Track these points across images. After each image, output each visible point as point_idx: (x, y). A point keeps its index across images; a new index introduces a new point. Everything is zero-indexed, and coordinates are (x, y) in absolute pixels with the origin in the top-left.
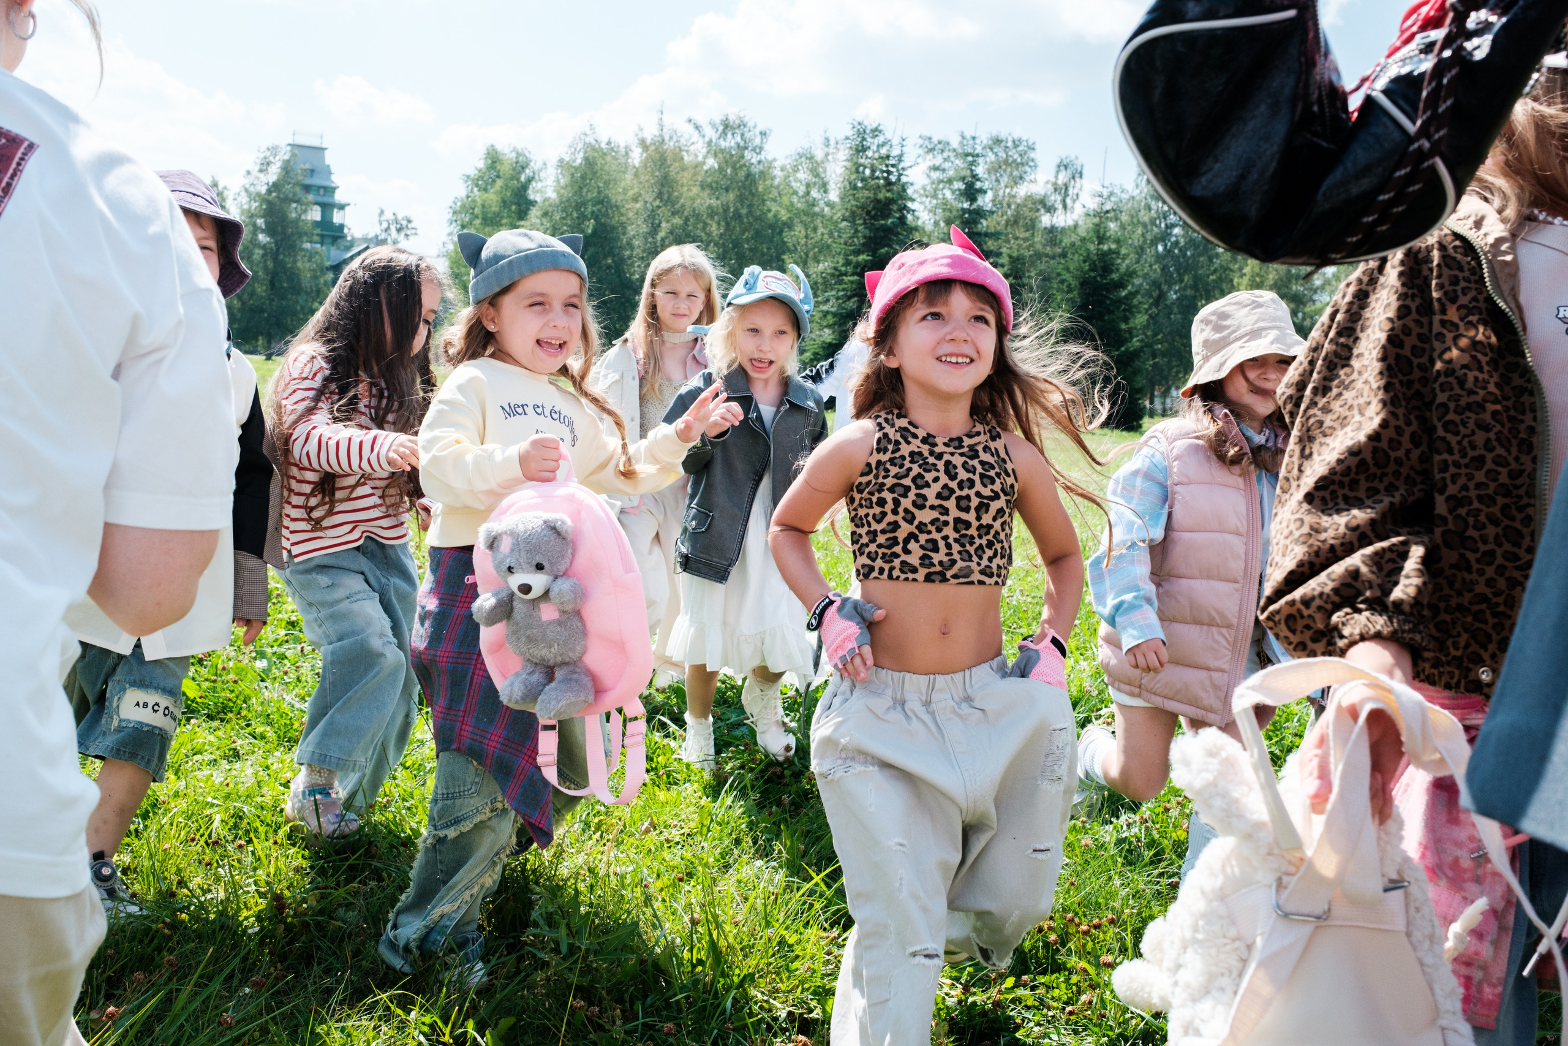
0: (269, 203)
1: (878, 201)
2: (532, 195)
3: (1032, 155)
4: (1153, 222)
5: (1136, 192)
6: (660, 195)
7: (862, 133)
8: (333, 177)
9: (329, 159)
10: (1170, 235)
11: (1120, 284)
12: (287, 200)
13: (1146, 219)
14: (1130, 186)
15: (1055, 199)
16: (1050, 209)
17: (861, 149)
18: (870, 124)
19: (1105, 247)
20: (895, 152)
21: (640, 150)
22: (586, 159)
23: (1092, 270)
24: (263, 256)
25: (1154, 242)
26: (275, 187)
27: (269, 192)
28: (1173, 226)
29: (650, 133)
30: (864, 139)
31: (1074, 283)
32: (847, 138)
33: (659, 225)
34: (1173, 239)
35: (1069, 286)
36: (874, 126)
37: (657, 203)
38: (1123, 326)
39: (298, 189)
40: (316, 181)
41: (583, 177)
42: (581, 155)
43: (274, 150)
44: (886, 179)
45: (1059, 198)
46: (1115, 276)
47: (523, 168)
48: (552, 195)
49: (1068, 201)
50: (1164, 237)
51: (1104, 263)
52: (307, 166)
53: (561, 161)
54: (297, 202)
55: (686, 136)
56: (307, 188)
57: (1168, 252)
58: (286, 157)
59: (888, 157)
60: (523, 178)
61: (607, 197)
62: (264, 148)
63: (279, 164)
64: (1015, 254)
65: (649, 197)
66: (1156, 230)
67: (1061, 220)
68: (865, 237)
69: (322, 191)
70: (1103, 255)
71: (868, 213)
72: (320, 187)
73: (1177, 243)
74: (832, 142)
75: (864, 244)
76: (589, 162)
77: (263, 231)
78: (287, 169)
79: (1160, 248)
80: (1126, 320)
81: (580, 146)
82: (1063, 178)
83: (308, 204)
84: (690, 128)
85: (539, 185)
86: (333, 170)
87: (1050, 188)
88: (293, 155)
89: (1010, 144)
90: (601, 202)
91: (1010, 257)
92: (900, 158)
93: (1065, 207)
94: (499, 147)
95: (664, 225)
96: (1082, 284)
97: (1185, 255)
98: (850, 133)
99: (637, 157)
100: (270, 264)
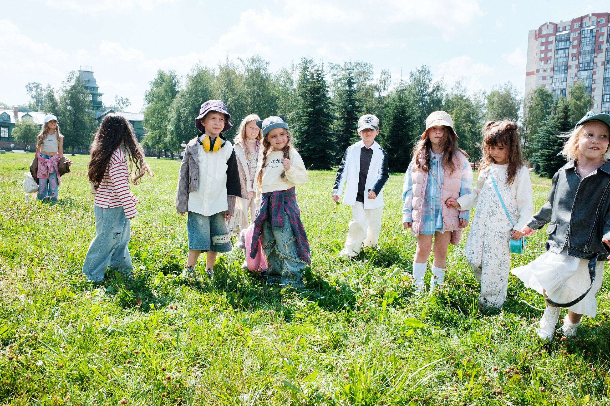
0: (72, 93)
1: (315, 88)
2: (177, 88)
3: (371, 69)
4: (417, 94)
5: (410, 83)
6: (227, 88)
7: (306, 62)
8: (97, 83)
9: (95, 76)
10: (424, 99)
11: (409, 118)
12: (79, 93)
13: (415, 93)
14: (408, 81)
15: (381, 86)
16: (379, 90)
17: (306, 68)
18: (309, 59)
19: (403, 104)
20: (320, 69)
21: (219, 70)
22: (198, 73)
23: (398, 112)
24: (70, 115)
25: (418, 102)
26: (74, 87)
27: (72, 89)
28: (425, 95)
29: (223, 63)
30: (306, 64)
31: (391, 118)
32: (300, 64)
33: (227, 99)
34: (425, 100)
35: (389, 119)
36: (310, 59)
37: (227, 90)
38: (411, 134)
39: (83, 88)
40: (90, 85)
41: (197, 81)
42: (196, 72)
43: (73, 73)
44: (317, 79)
46: (407, 115)
47: (173, 78)
48: (185, 88)
49: (386, 86)
50: (422, 100)
51: (402, 110)
52: (87, 79)
53: (188, 75)
54: (83, 93)
55: (237, 65)
56: (87, 88)
57: (423, 105)
58: (78, 76)
59: (318, 70)
60: (173, 82)
61: (206, 88)
62: (69, 72)
63: (75, 79)
64: (368, 107)
65: (224, 89)
66: (419, 97)
67: (383, 94)
68: (310, 102)
69: (92, 89)
70: (402, 107)
71: (311, 92)
72: (91, 87)
73: (427, 102)
74: (295, 66)
75: (309, 105)
76: (199, 75)
77: (69, 105)
78: (78, 80)
79: (421, 104)
80: (412, 131)
81: (196, 69)
82: (384, 77)
83: (87, 94)
84: (239, 62)
85: (180, 84)
86: (97, 80)
87: (378, 82)
88: (81, 75)
89: (363, 65)
90: (205, 91)
91: (367, 108)
92: (322, 71)
93: (385, 89)
94: (162, 70)
95: (229, 99)
96: (394, 118)
97: (430, 106)
98: (301, 62)
99: (217, 73)
100: (73, 118)
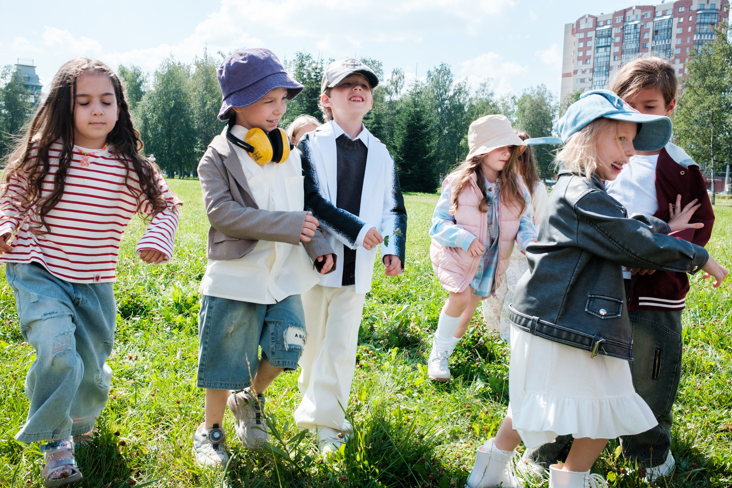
0: (7, 94)
1: (313, 89)
2: (142, 89)
3: (381, 68)
4: (435, 97)
5: (427, 85)
6: (206, 88)
7: (301, 58)
8: (40, 81)
9: (37, 72)
10: (444, 104)
11: (425, 126)
12: (16, 92)
13: (432, 96)
14: (425, 82)
15: (392, 88)
16: (390, 93)
17: (302, 66)
18: (305, 54)
19: (418, 109)
20: (319, 66)
21: (195, 67)
22: (169, 71)
23: (412, 120)
24: (5, 120)
25: (436, 107)
26: (9, 86)
27: (7, 88)
28: (445, 100)
29: (201, 57)
30: (302, 61)
31: (404, 126)
32: (294, 60)
33: (206, 103)
34: (445, 106)
35: (402, 127)
36: (307, 55)
37: (205, 92)
38: (427, 145)
39: (22, 87)
40: (31, 83)
41: (168, 80)
42: (167, 69)
43: (8, 67)
44: (316, 79)
45: (394, 87)
46: (423, 122)
47: (138, 76)
48: (153, 89)
49: (398, 89)
50: (440, 105)
51: (417, 117)
52: (27, 76)
53: (156, 72)
54: (23, 93)
55: (217, 60)
56: (27, 86)
57: (443, 111)
58: (15, 71)
59: (316, 68)
60: (138, 81)
61: (179, 89)
62: (3, 66)
63: (11, 75)
64: (377, 113)
65: (201, 89)
66: (437, 101)
67: (395, 98)
68: (307, 106)
69: (34, 88)
70: (417, 113)
71: (308, 95)
72: (33, 86)
73: (447, 107)
74: (288, 62)
75: (306, 110)
76: (171, 73)
77: (4, 108)
78: (16, 77)
79: (439, 110)
80: (429, 142)
81: (166, 65)
82: (395, 77)
83: (27, 95)
84: (220, 56)
85: (146, 84)
86: (40, 78)
87: (389, 83)
88: (19, 70)
89: (371, 63)
90: (178, 92)
91: (375, 114)
92: (321, 69)
93: (397, 92)
94: (124, 65)
95: (208, 102)
96: (408, 126)
97: (450, 113)
98: (296, 58)
99: (193, 70)
100: (9, 125)
